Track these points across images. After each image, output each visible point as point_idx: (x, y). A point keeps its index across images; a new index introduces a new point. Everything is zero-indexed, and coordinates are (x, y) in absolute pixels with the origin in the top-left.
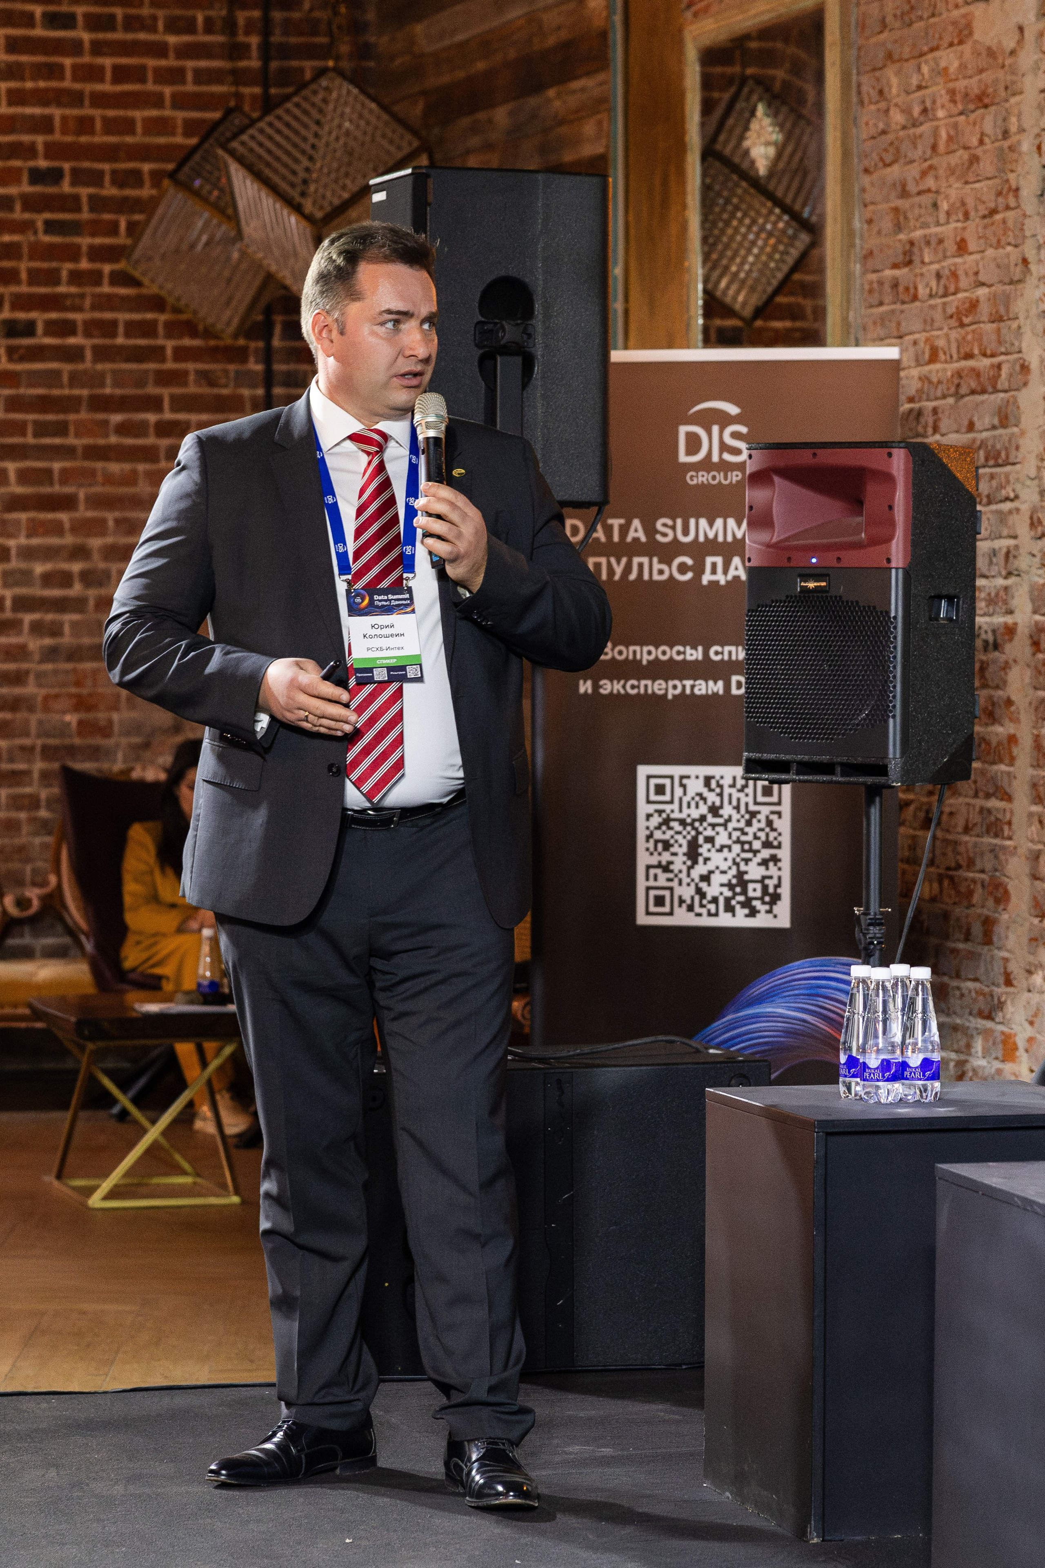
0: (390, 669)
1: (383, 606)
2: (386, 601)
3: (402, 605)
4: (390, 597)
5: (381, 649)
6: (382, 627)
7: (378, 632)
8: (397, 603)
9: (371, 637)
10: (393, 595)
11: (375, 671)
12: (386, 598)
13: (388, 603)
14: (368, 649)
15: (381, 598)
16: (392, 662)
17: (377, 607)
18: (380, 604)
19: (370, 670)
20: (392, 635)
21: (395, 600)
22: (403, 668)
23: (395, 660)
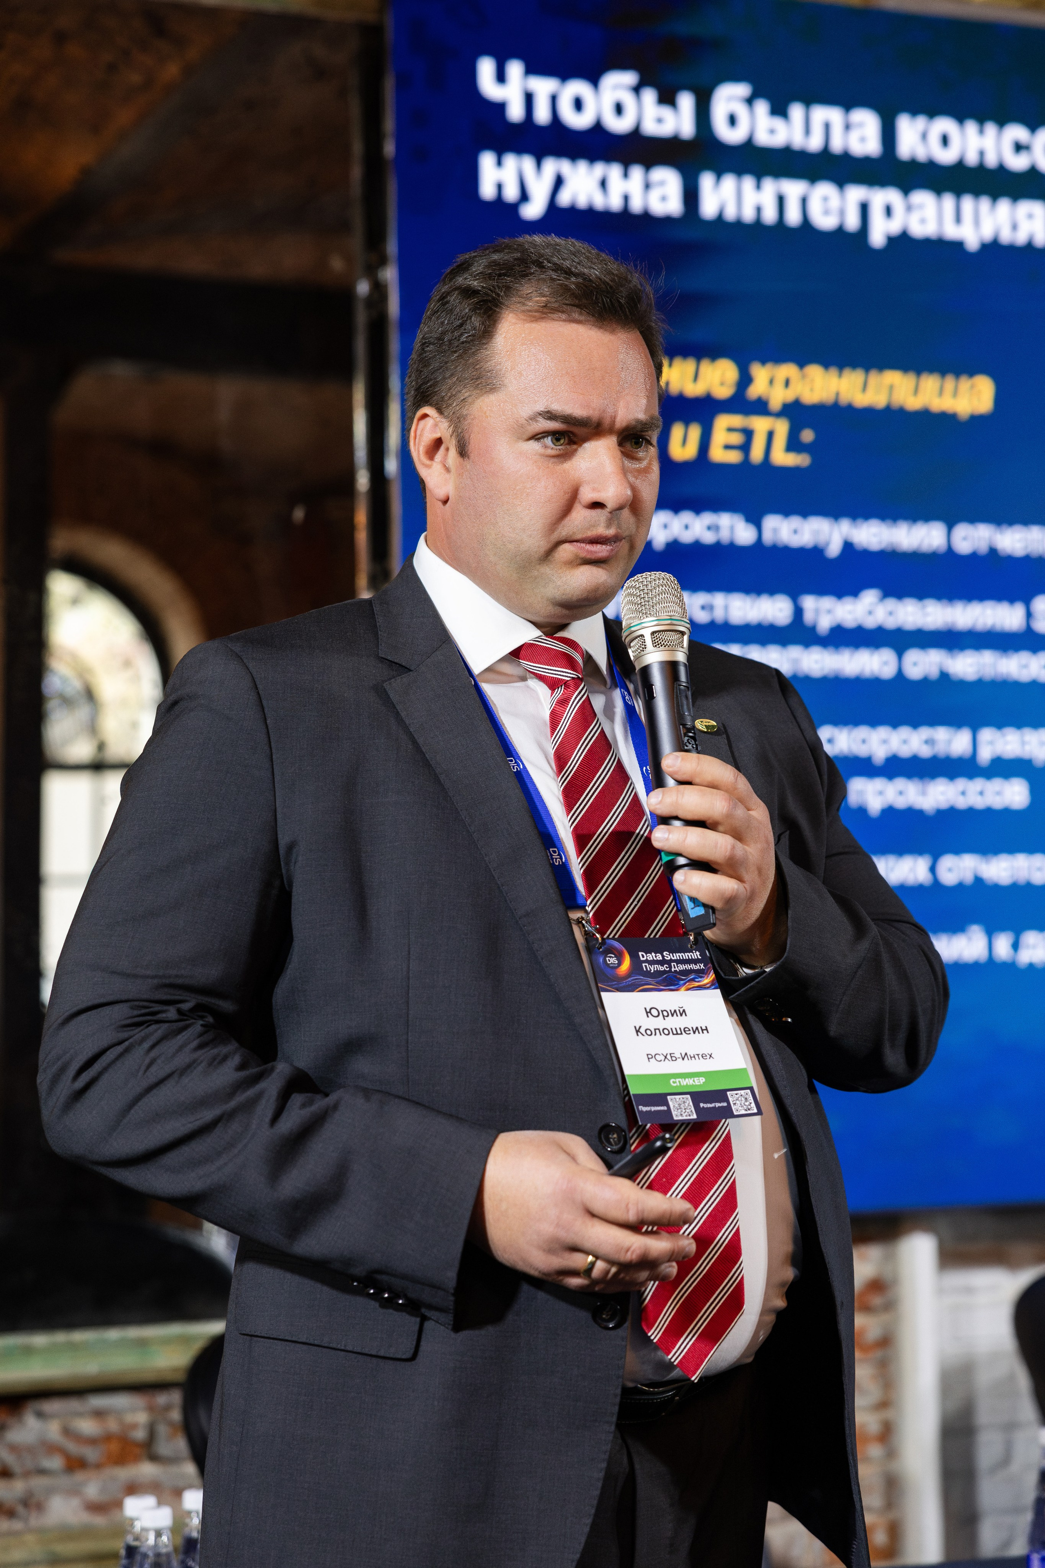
0: (697, 1097)
1: (658, 973)
2: (662, 962)
3: (691, 971)
4: (668, 956)
5: (672, 1057)
6: (665, 1014)
7: (660, 1023)
8: (682, 967)
9: (650, 1033)
10: (672, 951)
11: (673, 1101)
12: (659, 957)
13: (664, 968)
14: (649, 1057)
15: (651, 957)
16: (699, 1084)
17: (648, 974)
18: (652, 968)
19: (661, 1099)
20: (686, 1030)
21: (679, 962)
22: (721, 1095)
23: (702, 1080)
